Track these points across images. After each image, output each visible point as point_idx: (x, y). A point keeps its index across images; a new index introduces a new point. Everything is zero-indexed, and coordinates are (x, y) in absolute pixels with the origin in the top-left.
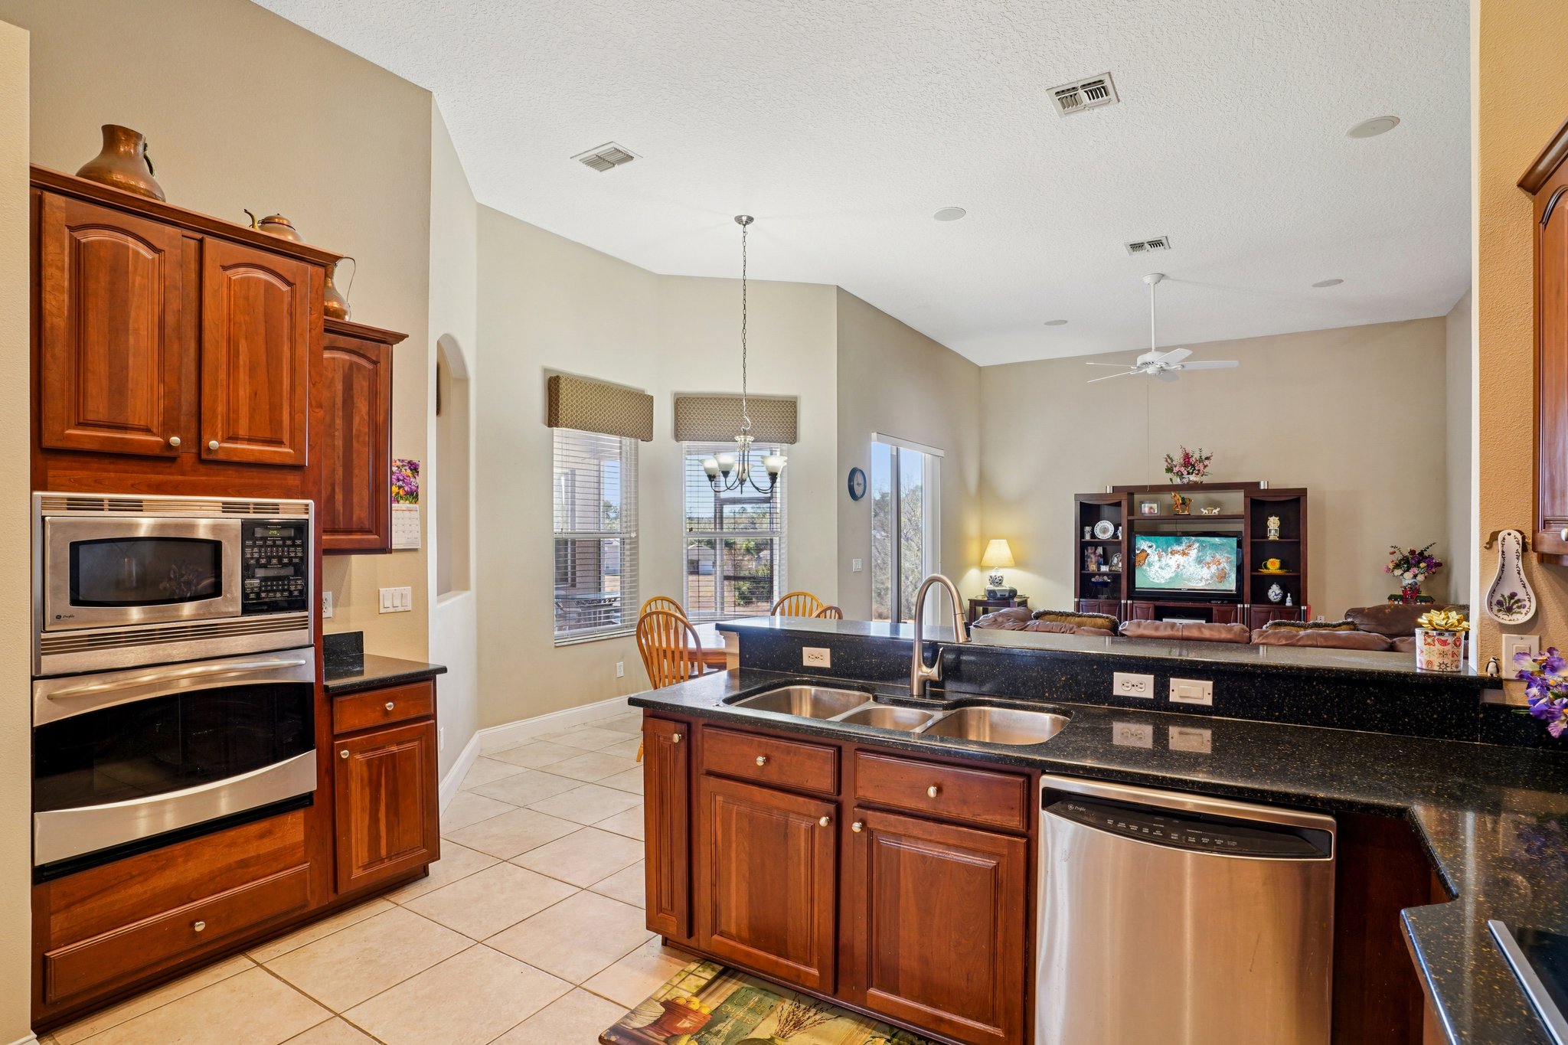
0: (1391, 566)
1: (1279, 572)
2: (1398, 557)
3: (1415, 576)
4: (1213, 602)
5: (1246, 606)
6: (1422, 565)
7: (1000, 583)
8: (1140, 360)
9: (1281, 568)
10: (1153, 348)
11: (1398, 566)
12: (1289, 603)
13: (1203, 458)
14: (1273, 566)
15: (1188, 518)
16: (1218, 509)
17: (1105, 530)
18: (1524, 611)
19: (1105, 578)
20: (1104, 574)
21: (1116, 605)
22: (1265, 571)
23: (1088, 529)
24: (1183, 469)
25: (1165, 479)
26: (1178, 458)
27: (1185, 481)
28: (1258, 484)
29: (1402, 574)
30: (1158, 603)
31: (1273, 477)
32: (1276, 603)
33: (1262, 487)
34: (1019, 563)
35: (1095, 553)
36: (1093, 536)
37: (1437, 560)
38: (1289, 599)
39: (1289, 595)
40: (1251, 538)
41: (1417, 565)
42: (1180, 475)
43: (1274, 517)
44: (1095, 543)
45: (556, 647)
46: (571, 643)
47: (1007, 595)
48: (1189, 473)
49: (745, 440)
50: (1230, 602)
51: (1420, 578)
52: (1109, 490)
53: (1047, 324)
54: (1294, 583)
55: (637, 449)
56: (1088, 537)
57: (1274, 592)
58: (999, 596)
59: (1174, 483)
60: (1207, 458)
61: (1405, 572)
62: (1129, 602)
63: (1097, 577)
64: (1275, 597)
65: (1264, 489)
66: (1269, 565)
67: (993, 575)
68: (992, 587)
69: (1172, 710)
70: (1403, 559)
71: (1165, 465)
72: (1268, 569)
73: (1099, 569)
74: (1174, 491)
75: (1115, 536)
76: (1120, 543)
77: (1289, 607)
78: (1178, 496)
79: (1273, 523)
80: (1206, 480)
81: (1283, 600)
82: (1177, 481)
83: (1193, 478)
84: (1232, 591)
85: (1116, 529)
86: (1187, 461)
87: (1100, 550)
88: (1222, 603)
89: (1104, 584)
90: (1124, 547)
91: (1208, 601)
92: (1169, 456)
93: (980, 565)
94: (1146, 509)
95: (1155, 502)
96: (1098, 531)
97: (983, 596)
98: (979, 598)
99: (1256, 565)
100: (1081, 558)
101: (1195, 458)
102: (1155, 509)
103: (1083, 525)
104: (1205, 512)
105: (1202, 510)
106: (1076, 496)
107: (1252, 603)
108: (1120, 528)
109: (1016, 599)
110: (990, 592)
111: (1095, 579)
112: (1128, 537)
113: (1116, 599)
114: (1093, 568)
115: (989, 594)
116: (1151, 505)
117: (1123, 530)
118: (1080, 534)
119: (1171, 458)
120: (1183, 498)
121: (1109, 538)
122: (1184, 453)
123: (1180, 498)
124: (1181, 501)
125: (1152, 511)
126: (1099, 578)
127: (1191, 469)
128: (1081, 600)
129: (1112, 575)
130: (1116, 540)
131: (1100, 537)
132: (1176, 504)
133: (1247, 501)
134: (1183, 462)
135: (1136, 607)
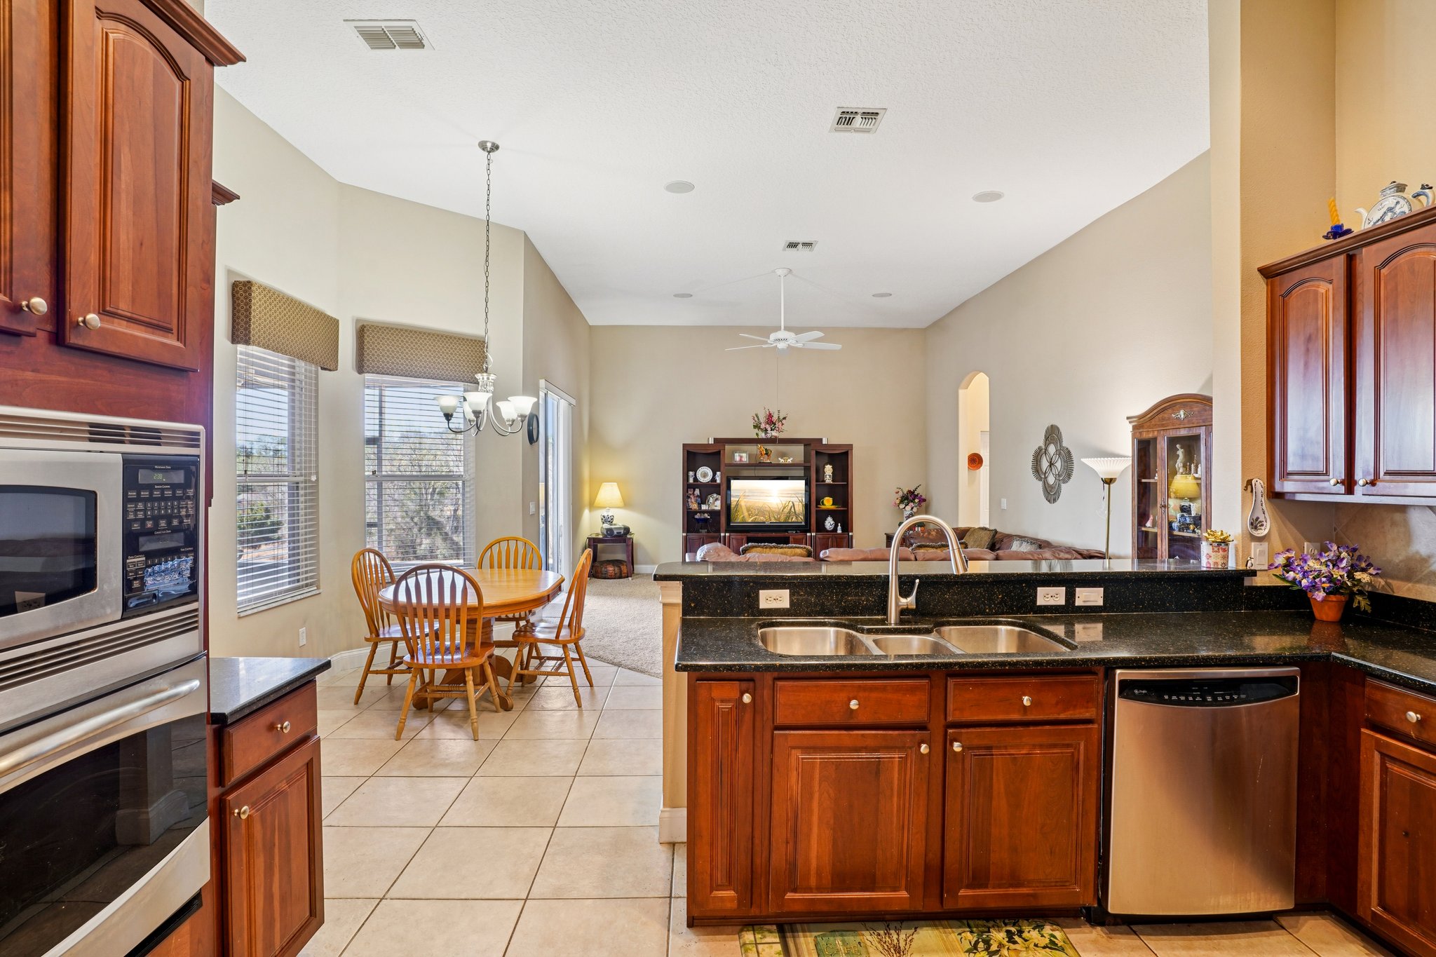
0: (898, 502)
1: (833, 507)
2: (901, 494)
3: (912, 508)
4: (788, 531)
5: (813, 534)
6: (917, 501)
7: (611, 522)
8: (773, 336)
9: (833, 504)
10: (783, 328)
11: (902, 502)
12: (839, 531)
13: (781, 418)
14: (828, 503)
15: (770, 465)
16: (791, 459)
17: (705, 475)
18: (1263, 528)
19: (706, 515)
20: (705, 512)
21: (716, 537)
22: (823, 507)
23: (691, 473)
24: (768, 426)
25: (752, 433)
26: (763, 419)
27: (769, 436)
28: (821, 440)
30: (749, 535)
31: (832, 437)
32: (831, 531)
33: (824, 443)
34: (627, 504)
35: (693, 494)
36: (696, 479)
37: (924, 497)
38: (839, 527)
39: (839, 524)
40: (817, 481)
41: (913, 501)
42: (766, 430)
43: (828, 466)
44: (697, 484)
45: (239, 618)
46: (255, 610)
47: (622, 531)
48: (771, 430)
49: (488, 379)
50: (801, 532)
52: (711, 442)
53: (675, 296)
54: (844, 517)
55: (317, 379)
56: (691, 481)
57: (829, 523)
58: (615, 532)
59: (759, 437)
60: (784, 418)
62: (727, 534)
63: (698, 514)
64: (830, 527)
65: (826, 445)
66: (825, 502)
67: (606, 514)
68: (606, 526)
69: (1076, 612)
70: (903, 496)
71: (752, 423)
72: (825, 505)
73: (700, 507)
74: (760, 443)
75: (713, 480)
76: (719, 485)
77: (839, 534)
78: (762, 448)
79: (829, 469)
80: (781, 436)
81: (835, 529)
82: (762, 435)
83: (774, 433)
84: (801, 523)
85: (714, 474)
86: (770, 419)
87: (697, 492)
88: (796, 532)
89: (706, 520)
90: (724, 487)
91: (786, 531)
92: (757, 415)
93: (592, 506)
94: (737, 458)
95: (744, 452)
96: (699, 476)
97: (598, 534)
98: (594, 536)
99: (818, 503)
100: (686, 498)
101: (775, 418)
102: (745, 459)
103: (688, 471)
104: (782, 461)
105: (780, 459)
106: (684, 445)
107: (817, 532)
108: (718, 473)
109: (628, 536)
110: (608, 530)
111: (697, 516)
112: (725, 480)
113: (715, 532)
114: (694, 506)
115: (607, 532)
116: (742, 454)
117: (721, 475)
118: (686, 477)
119: (759, 417)
120: (766, 450)
121: (709, 482)
122: (768, 413)
123: (764, 450)
124: (765, 452)
125: (743, 459)
126: (701, 515)
127: (773, 426)
128: (688, 534)
129: (712, 513)
130: (714, 483)
131: (702, 481)
132: (762, 454)
133: (813, 453)
134: (767, 421)
135: (732, 538)
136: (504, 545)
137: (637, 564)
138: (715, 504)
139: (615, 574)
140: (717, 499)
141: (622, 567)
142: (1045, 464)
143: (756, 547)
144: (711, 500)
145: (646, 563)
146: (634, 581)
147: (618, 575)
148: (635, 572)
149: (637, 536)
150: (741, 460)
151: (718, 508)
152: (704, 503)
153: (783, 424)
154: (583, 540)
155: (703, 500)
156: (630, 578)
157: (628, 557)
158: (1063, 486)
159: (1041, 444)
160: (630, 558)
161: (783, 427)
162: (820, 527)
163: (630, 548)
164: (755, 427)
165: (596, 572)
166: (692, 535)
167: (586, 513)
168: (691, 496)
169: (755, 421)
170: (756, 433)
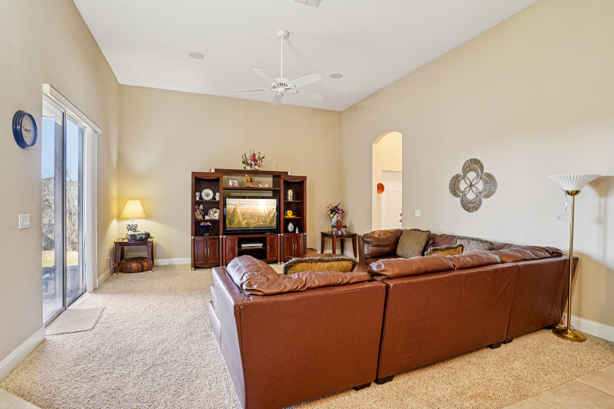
0: (329, 213)
1: (293, 217)
2: (330, 207)
3: (338, 217)
4: (266, 234)
5: (282, 235)
6: (340, 212)
7: (135, 230)
9: (292, 215)
10: (282, 75)
11: (332, 213)
12: (297, 232)
13: (261, 157)
14: (290, 214)
15: (253, 189)
16: (267, 185)
17: (208, 195)
19: (209, 223)
20: (207, 221)
21: (217, 239)
22: (287, 217)
23: (198, 194)
24: (252, 162)
25: (241, 167)
26: (249, 158)
27: (253, 169)
28: (287, 173)
29: (333, 216)
30: (240, 236)
31: (294, 172)
32: (292, 232)
33: (289, 174)
34: (148, 216)
35: (199, 208)
36: (201, 198)
37: (343, 210)
38: (297, 230)
39: (297, 228)
40: (283, 200)
41: (338, 212)
42: (251, 165)
43: (290, 190)
44: (201, 201)
47: (144, 236)
48: (255, 165)
50: (275, 233)
51: (339, 218)
52: (213, 171)
54: (300, 223)
56: (198, 199)
57: (291, 227)
58: (138, 238)
59: (246, 169)
60: (263, 158)
61: (334, 215)
62: (224, 237)
63: (203, 222)
64: (292, 229)
65: (290, 176)
66: (288, 214)
67: (130, 224)
68: (131, 233)
70: (332, 210)
71: (241, 160)
72: (288, 215)
73: (204, 218)
74: (246, 174)
75: (214, 198)
76: (218, 202)
77: (297, 234)
78: (248, 177)
79: (290, 192)
80: (260, 169)
81: (294, 231)
82: (248, 168)
83: (257, 167)
84: (274, 227)
85: (214, 195)
86: (254, 158)
87: (201, 207)
88: (271, 234)
89: (208, 227)
90: (221, 204)
91: (264, 233)
92: (245, 154)
93: (119, 218)
94: (231, 184)
95: (235, 180)
96: (204, 195)
97: (124, 239)
98: (121, 241)
99: (284, 214)
100: (194, 211)
101: (257, 157)
103: (196, 191)
104: (261, 186)
105: (260, 185)
106: (192, 173)
107: (284, 233)
108: (217, 194)
109: (149, 240)
110: (131, 236)
111: (202, 224)
112: (222, 199)
113: (215, 235)
114: (200, 217)
115: (131, 237)
116: (234, 181)
117: (220, 195)
118: (194, 196)
119: (246, 156)
120: (251, 178)
121: (210, 200)
122: (252, 154)
123: (250, 178)
124: (250, 180)
125: (235, 184)
126: (205, 224)
127: (256, 163)
128: (196, 237)
129: (212, 221)
130: (215, 201)
131: (205, 199)
132: (248, 181)
133: (282, 181)
134: (251, 159)
135: (228, 239)
137: (156, 259)
138: (214, 215)
139: (138, 269)
140: (216, 212)
141: (144, 263)
142: (463, 185)
144: (212, 213)
145: (163, 258)
146: (153, 273)
147: (140, 269)
148: (155, 264)
149: (156, 239)
150: (233, 184)
151: (217, 218)
152: (207, 215)
154: (109, 245)
155: (206, 213)
156: (150, 272)
157: (149, 255)
158: (484, 201)
159: (460, 171)
160: (151, 257)
161: (262, 163)
162: (286, 230)
163: (150, 249)
164: (244, 162)
165: (122, 268)
166: (198, 238)
167: (114, 224)
168: (197, 210)
169: (244, 159)
170: (244, 167)
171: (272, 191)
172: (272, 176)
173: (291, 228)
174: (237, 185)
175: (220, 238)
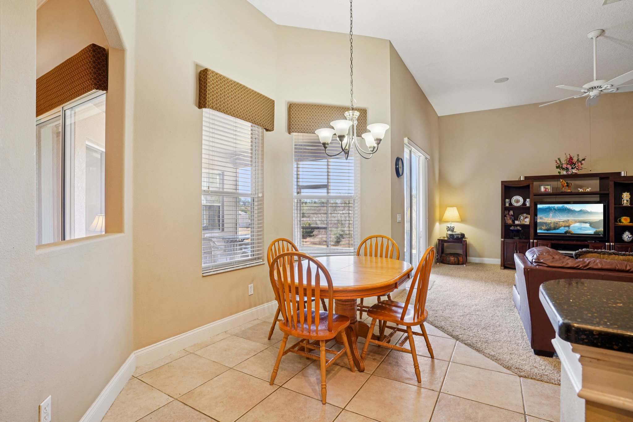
1: (631, 224)
4: (588, 241)
5: (611, 244)
7: (453, 231)
9: (630, 222)
10: (594, 79)
13: (580, 160)
14: (626, 221)
15: (570, 193)
16: (590, 189)
17: (518, 201)
19: (519, 228)
20: (517, 225)
21: (527, 243)
22: (620, 224)
23: (507, 200)
24: (569, 166)
25: (555, 172)
26: (564, 160)
27: (570, 173)
28: (620, 173)
30: (553, 242)
32: (628, 242)
33: (623, 175)
34: (463, 220)
35: (509, 214)
36: (511, 204)
40: (615, 204)
42: (567, 169)
43: (626, 193)
44: (511, 208)
45: (203, 276)
46: (215, 273)
47: (460, 236)
48: (572, 169)
49: (353, 115)
50: (600, 241)
52: (522, 179)
55: (263, 136)
56: (507, 205)
58: (455, 237)
59: (561, 174)
62: (535, 241)
63: (513, 227)
64: (628, 239)
65: (624, 176)
66: (623, 220)
67: (449, 226)
68: (450, 233)
71: (555, 165)
72: (622, 223)
73: (514, 223)
74: (561, 179)
75: (524, 204)
76: (529, 208)
78: (564, 182)
79: (626, 196)
80: (580, 172)
82: (564, 173)
83: (574, 171)
84: (600, 234)
85: (525, 201)
86: (570, 161)
87: (511, 212)
88: (596, 241)
89: (518, 231)
90: (532, 210)
91: (586, 241)
92: (559, 159)
93: (441, 221)
94: (543, 189)
95: (548, 185)
96: (513, 201)
97: (444, 237)
98: (442, 238)
99: (616, 221)
100: (504, 216)
101: (575, 160)
102: (549, 189)
103: (505, 199)
104: (581, 190)
105: (579, 189)
106: (502, 182)
107: (615, 242)
108: (528, 200)
109: (464, 239)
110: (450, 235)
111: (512, 228)
112: (533, 205)
113: (526, 239)
114: (510, 222)
115: (450, 236)
116: (546, 187)
117: (531, 201)
118: (503, 203)
119: (561, 161)
120: (567, 183)
121: (520, 206)
122: (569, 157)
123: (565, 183)
124: (566, 184)
125: (547, 190)
126: (514, 228)
127: (573, 166)
128: (505, 239)
129: (523, 226)
130: (525, 206)
131: (515, 205)
132: (563, 186)
133: (611, 184)
134: (568, 162)
135: (539, 244)
136: (374, 240)
137: (469, 256)
138: (526, 220)
139: (455, 262)
140: (526, 218)
141: (459, 258)
143: (591, 252)
144: (522, 218)
145: (475, 256)
146: (467, 267)
147: (457, 262)
148: (468, 261)
149: (469, 239)
150: (545, 190)
151: (528, 223)
152: (517, 220)
153: (582, 164)
154: (435, 241)
155: (516, 218)
156: (465, 265)
157: (463, 252)
160: (465, 253)
162: (619, 239)
163: (465, 247)
164: (557, 167)
165: (443, 260)
166: (508, 241)
167: (437, 225)
168: (507, 215)
169: (558, 163)
170: (559, 172)
171: (599, 195)
172: (599, 178)
173: (628, 237)
174: (550, 191)
175: (530, 242)
